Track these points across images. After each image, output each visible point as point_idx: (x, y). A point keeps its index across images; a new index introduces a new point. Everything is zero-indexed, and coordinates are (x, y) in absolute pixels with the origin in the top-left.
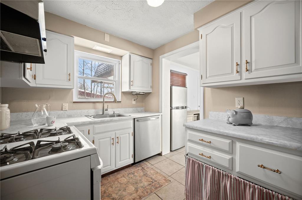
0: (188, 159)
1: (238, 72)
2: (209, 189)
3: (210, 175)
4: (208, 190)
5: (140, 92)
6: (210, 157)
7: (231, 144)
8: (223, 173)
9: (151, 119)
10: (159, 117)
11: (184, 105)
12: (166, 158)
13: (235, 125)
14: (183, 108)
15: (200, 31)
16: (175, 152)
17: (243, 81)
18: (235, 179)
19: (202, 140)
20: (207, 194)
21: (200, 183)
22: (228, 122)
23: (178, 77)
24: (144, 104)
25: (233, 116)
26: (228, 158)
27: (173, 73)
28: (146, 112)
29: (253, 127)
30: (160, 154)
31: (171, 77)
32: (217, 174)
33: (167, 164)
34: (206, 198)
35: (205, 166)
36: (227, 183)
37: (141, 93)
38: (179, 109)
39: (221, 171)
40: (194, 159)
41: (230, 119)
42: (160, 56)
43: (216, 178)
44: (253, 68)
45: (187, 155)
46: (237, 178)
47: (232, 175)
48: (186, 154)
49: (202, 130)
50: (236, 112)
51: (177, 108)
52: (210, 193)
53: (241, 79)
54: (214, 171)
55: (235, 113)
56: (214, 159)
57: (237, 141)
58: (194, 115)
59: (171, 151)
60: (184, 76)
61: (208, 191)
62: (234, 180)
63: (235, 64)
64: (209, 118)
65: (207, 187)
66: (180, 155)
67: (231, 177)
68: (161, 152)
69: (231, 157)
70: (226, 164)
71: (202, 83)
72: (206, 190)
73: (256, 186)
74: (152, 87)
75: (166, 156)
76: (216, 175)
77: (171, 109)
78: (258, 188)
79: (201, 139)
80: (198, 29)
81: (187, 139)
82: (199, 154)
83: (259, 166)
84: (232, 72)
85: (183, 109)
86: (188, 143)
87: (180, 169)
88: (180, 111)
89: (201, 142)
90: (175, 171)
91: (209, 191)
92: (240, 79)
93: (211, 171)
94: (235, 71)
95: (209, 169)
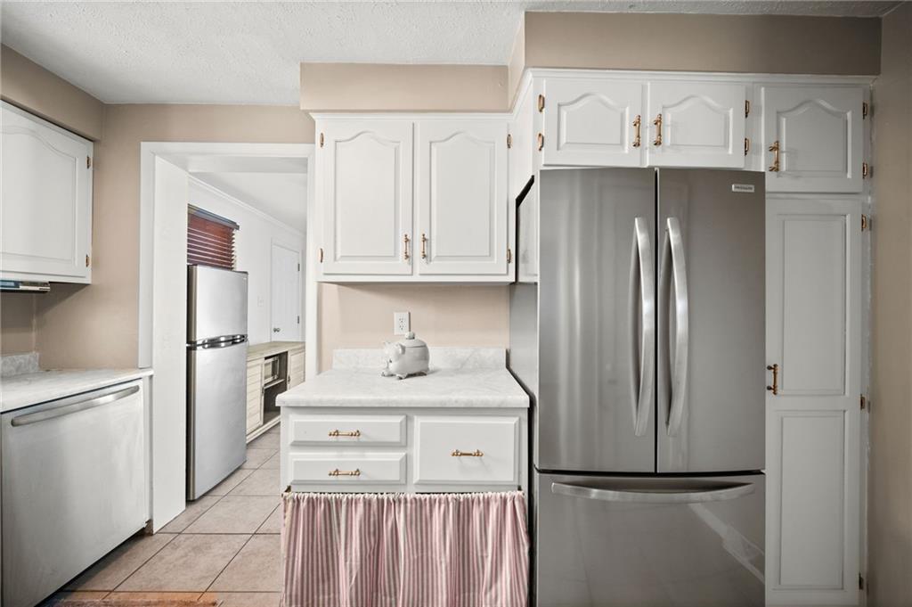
0: (294, 501)
1: (407, 257)
2: (356, 557)
3: (358, 519)
4: (354, 559)
5: (17, 283)
6: (358, 473)
7: (404, 423)
8: (388, 499)
9: (102, 400)
10: (141, 388)
11: (236, 332)
12: (171, 537)
13: (401, 378)
14: (232, 341)
15: (317, 121)
16: (208, 501)
17: (416, 278)
18: (414, 501)
19: (337, 433)
20: (351, 572)
21: (330, 553)
22: (386, 373)
23: (206, 231)
24: (34, 335)
25: (399, 357)
26: (399, 459)
27: (197, 220)
28: (48, 371)
29: (431, 375)
30: (144, 533)
31: (189, 231)
32: (374, 506)
33: (186, 555)
34: (351, 582)
35: (345, 500)
36: (399, 518)
37: (22, 288)
38: (219, 347)
39: (385, 496)
40: (312, 495)
41: (391, 365)
42: (143, 144)
43: (372, 520)
44: (434, 254)
45: (289, 489)
46: (418, 496)
47: (408, 496)
48: (286, 488)
49: (338, 405)
50: (403, 348)
51: (213, 343)
52: (359, 563)
53: (412, 275)
54: (368, 503)
55: (400, 350)
56: (368, 474)
57: (417, 415)
58: (266, 358)
59: (190, 501)
60: (226, 230)
61: (354, 563)
62: (411, 503)
63: (402, 239)
64: (334, 367)
65: (351, 554)
66: (228, 501)
67: (406, 499)
68: (150, 522)
69: (404, 454)
70: (394, 475)
71: (323, 272)
72: (348, 563)
73: (450, 496)
74: (93, 261)
75: (169, 529)
76: (372, 512)
77: (189, 350)
78: (453, 498)
79: (333, 431)
80: (314, 116)
81: (289, 443)
82: (330, 474)
83: (454, 455)
84: (395, 256)
85: (235, 346)
86: (291, 454)
87: (237, 547)
88: (224, 352)
89: (333, 439)
90: (221, 564)
91: (356, 561)
92: (410, 272)
93: (361, 505)
94: (402, 255)
95: (356, 503)
